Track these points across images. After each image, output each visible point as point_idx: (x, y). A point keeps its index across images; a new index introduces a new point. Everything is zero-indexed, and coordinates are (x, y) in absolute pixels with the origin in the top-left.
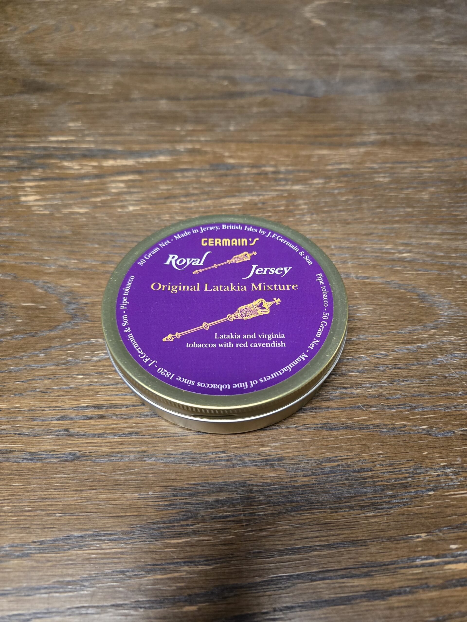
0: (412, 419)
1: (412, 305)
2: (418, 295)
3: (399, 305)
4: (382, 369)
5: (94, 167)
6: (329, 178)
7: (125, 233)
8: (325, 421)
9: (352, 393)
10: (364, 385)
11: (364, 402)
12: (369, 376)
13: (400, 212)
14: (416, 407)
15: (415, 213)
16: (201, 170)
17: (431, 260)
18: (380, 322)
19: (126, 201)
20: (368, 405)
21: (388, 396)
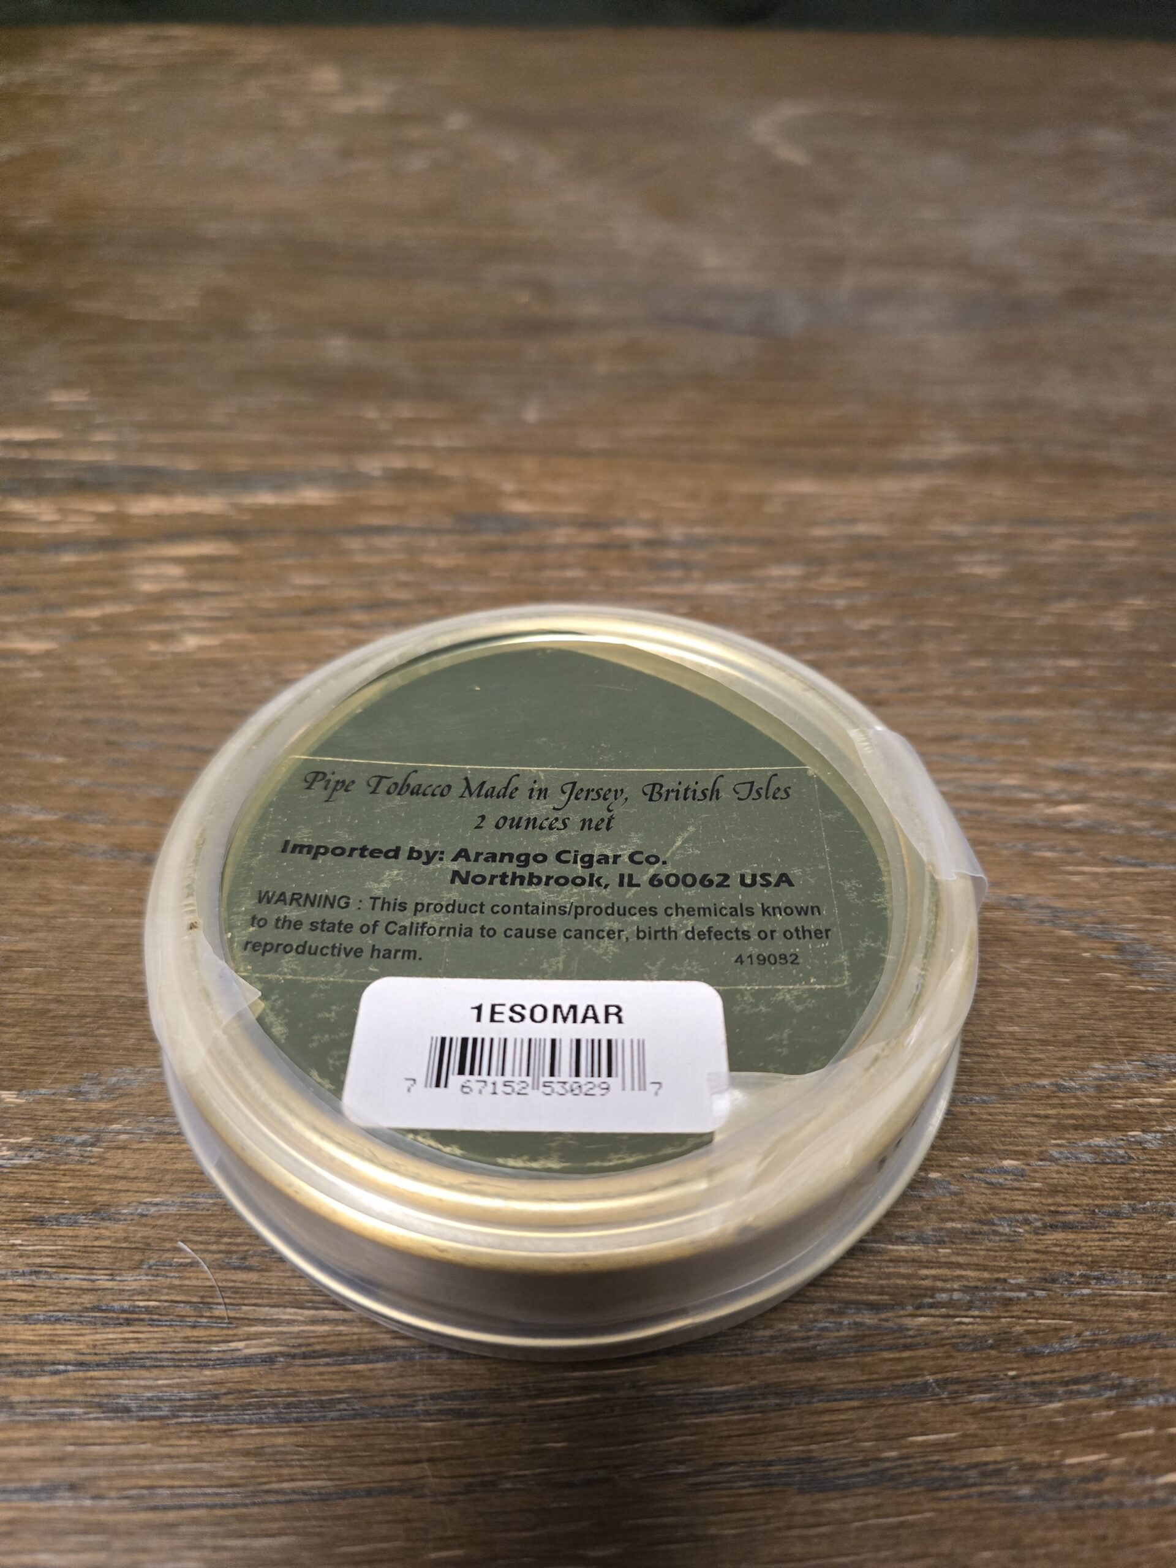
0: (1127, 1441)
1: (1100, 986)
2: (1120, 949)
3: (1058, 986)
4: (1007, 1230)
5: (102, 517)
6: (816, 562)
7: (159, 719)
8: (796, 1449)
9: (902, 1329)
10: (944, 1296)
11: (943, 1370)
12: (961, 1259)
13: (1043, 669)
14: (1136, 1392)
15: (1090, 673)
16: (424, 531)
17: (1154, 827)
18: (993, 1046)
19: (181, 618)
20: (958, 1381)
21: (1032, 1343)
